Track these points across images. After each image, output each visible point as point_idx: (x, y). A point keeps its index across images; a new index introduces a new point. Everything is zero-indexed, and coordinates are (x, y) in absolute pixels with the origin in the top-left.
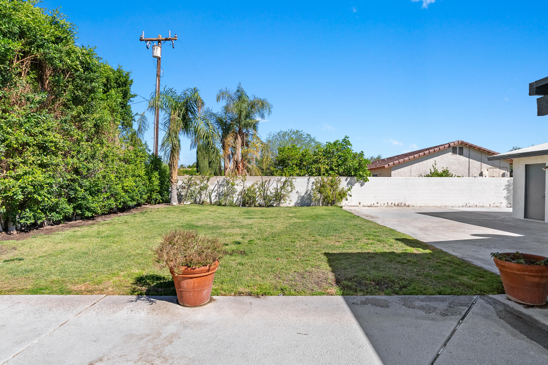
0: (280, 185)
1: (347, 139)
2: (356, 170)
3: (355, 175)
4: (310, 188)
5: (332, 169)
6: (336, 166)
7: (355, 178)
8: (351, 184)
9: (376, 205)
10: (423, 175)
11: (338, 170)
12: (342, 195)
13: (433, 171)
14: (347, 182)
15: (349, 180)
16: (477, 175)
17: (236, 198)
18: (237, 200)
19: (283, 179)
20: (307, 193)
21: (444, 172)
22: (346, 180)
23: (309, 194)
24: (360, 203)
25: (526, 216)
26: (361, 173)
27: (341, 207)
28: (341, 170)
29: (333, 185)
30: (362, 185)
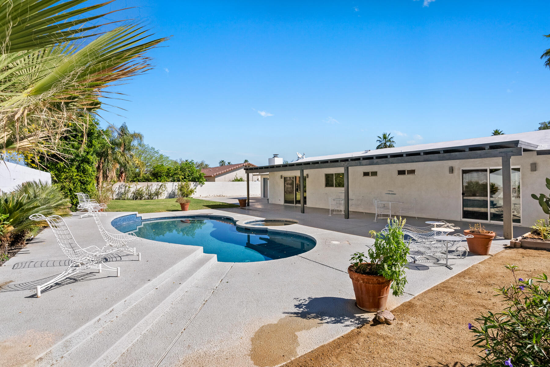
0: (158, 187)
1: (193, 162)
2: (198, 178)
3: (198, 181)
4: (174, 188)
5: (185, 178)
6: (187, 176)
7: (198, 183)
8: (196, 186)
9: (208, 196)
10: (231, 180)
11: (189, 179)
12: (192, 191)
13: (235, 178)
14: (194, 185)
15: (195, 184)
16: (256, 180)
17: (130, 195)
18: (131, 196)
19: (160, 184)
20: (172, 191)
21: (240, 179)
22: (193, 184)
23: (174, 192)
24: (200, 196)
25: (264, 197)
26: (201, 180)
27: (192, 198)
28: (191, 179)
29: (187, 186)
30: (201, 186)
